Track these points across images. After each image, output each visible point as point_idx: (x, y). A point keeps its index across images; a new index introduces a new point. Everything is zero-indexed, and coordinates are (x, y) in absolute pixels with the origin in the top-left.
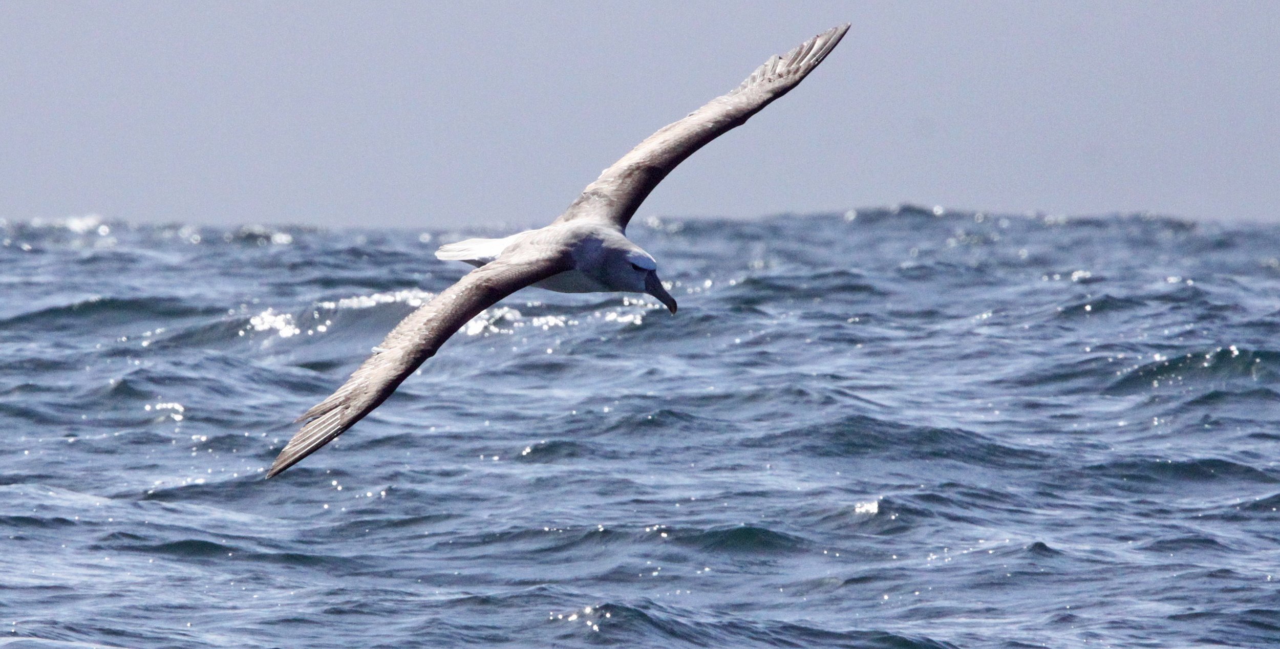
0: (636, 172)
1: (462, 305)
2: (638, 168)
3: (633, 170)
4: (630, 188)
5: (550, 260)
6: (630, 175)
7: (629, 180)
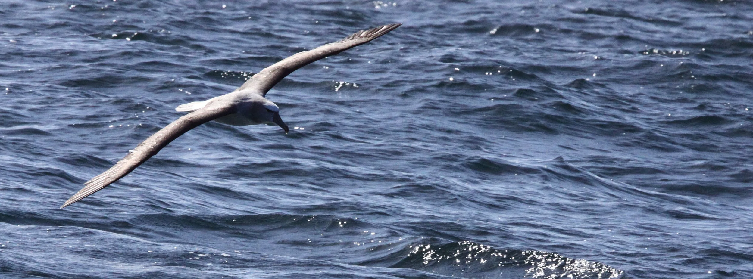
0: (277, 70)
1: (175, 130)
2: (278, 68)
3: (276, 69)
4: (272, 77)
5: (224, 109)
6: (274, 71)
7: (272, 74)
